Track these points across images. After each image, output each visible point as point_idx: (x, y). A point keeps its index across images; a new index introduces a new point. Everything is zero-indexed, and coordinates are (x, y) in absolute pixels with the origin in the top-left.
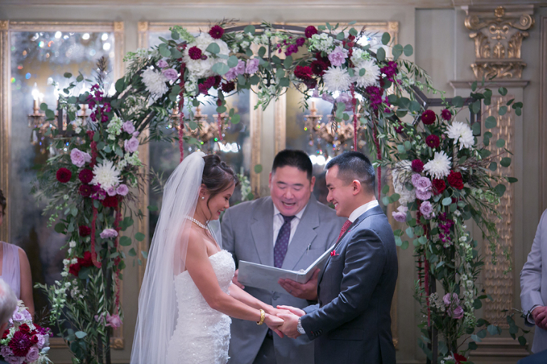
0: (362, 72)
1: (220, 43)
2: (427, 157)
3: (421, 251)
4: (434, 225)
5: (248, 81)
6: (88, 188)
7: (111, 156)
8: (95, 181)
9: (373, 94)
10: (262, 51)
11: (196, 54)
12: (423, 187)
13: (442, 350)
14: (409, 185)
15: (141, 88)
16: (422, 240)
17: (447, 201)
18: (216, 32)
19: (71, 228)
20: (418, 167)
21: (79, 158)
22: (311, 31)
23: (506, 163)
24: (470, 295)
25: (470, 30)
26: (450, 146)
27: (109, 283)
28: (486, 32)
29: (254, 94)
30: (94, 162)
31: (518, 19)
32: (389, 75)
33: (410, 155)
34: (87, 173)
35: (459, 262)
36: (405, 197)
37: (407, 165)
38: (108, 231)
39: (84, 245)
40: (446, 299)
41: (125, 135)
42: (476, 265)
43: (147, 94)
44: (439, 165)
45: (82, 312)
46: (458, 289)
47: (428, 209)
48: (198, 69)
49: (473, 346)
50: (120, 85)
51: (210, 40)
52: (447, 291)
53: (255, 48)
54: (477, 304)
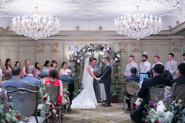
0: (107, 49)
1: (91, 46)
2: (115, 58)
3: (114, 69)
4: (115, 66)
5: (94, 50)
6: (76, 62)
7: (79, 59)
8: (77, 62)
9: (108, 52)
10: (96, 47)
11: (89, 47)
12: (114, 62)
13: (117, 80)
14: (113, 62)
15: (82, 51)
16: (114, 68)
17: (117, 63)
18: (91, 45)
19: (75, 67)
20: (114, 60)
21: (75, 59)
22: (101, 44)
23: (124, 59)
24: (120, 74)
25: (119, 45)
26: (117, 57)
27: (79, 73)
28: (121, 46)
29: (95, 52)
30: (77, 59)
31: (124, 44)
32: (110, 49)
33: (113, 58)
34: (76, 61)
35: (118, 70)
36: (112, 63)
37: (113, 59)
38: (79, 67)
39: (76, 69)
40: (117, 75)
41: (80, 56)
42: (120, 71)
43: (83, 52)
44: (116, 59)
45: (76, 76)
46: (118, 73)
47: (115, 65)
48: (89, 49)
49: (120, 80)
50: (80, 51)
51: (90, 45)
52: (117, 74)
53: (95, 46)
54: (121, 75)
